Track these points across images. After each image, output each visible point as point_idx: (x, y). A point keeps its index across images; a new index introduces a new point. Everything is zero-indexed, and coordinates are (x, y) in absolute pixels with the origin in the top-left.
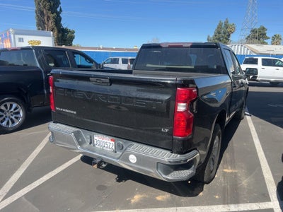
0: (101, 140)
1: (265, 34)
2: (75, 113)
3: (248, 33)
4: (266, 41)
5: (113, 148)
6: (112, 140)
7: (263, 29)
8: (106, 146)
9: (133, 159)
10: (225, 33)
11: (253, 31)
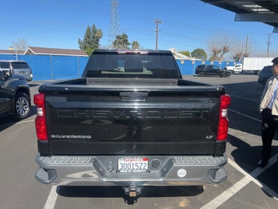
0: (127, 163)
1: (127, 41)
2: (89, 137)
3: (114, 39)
4: (128, 46)
5: (146, 168)
6: (144, 160)
7: (125, 36)
8: (135, 167)
9: (182, 173)
10: (94, 38)
11: (118, 37)
